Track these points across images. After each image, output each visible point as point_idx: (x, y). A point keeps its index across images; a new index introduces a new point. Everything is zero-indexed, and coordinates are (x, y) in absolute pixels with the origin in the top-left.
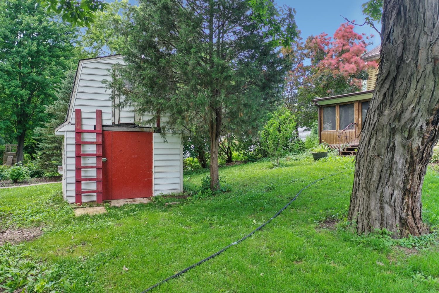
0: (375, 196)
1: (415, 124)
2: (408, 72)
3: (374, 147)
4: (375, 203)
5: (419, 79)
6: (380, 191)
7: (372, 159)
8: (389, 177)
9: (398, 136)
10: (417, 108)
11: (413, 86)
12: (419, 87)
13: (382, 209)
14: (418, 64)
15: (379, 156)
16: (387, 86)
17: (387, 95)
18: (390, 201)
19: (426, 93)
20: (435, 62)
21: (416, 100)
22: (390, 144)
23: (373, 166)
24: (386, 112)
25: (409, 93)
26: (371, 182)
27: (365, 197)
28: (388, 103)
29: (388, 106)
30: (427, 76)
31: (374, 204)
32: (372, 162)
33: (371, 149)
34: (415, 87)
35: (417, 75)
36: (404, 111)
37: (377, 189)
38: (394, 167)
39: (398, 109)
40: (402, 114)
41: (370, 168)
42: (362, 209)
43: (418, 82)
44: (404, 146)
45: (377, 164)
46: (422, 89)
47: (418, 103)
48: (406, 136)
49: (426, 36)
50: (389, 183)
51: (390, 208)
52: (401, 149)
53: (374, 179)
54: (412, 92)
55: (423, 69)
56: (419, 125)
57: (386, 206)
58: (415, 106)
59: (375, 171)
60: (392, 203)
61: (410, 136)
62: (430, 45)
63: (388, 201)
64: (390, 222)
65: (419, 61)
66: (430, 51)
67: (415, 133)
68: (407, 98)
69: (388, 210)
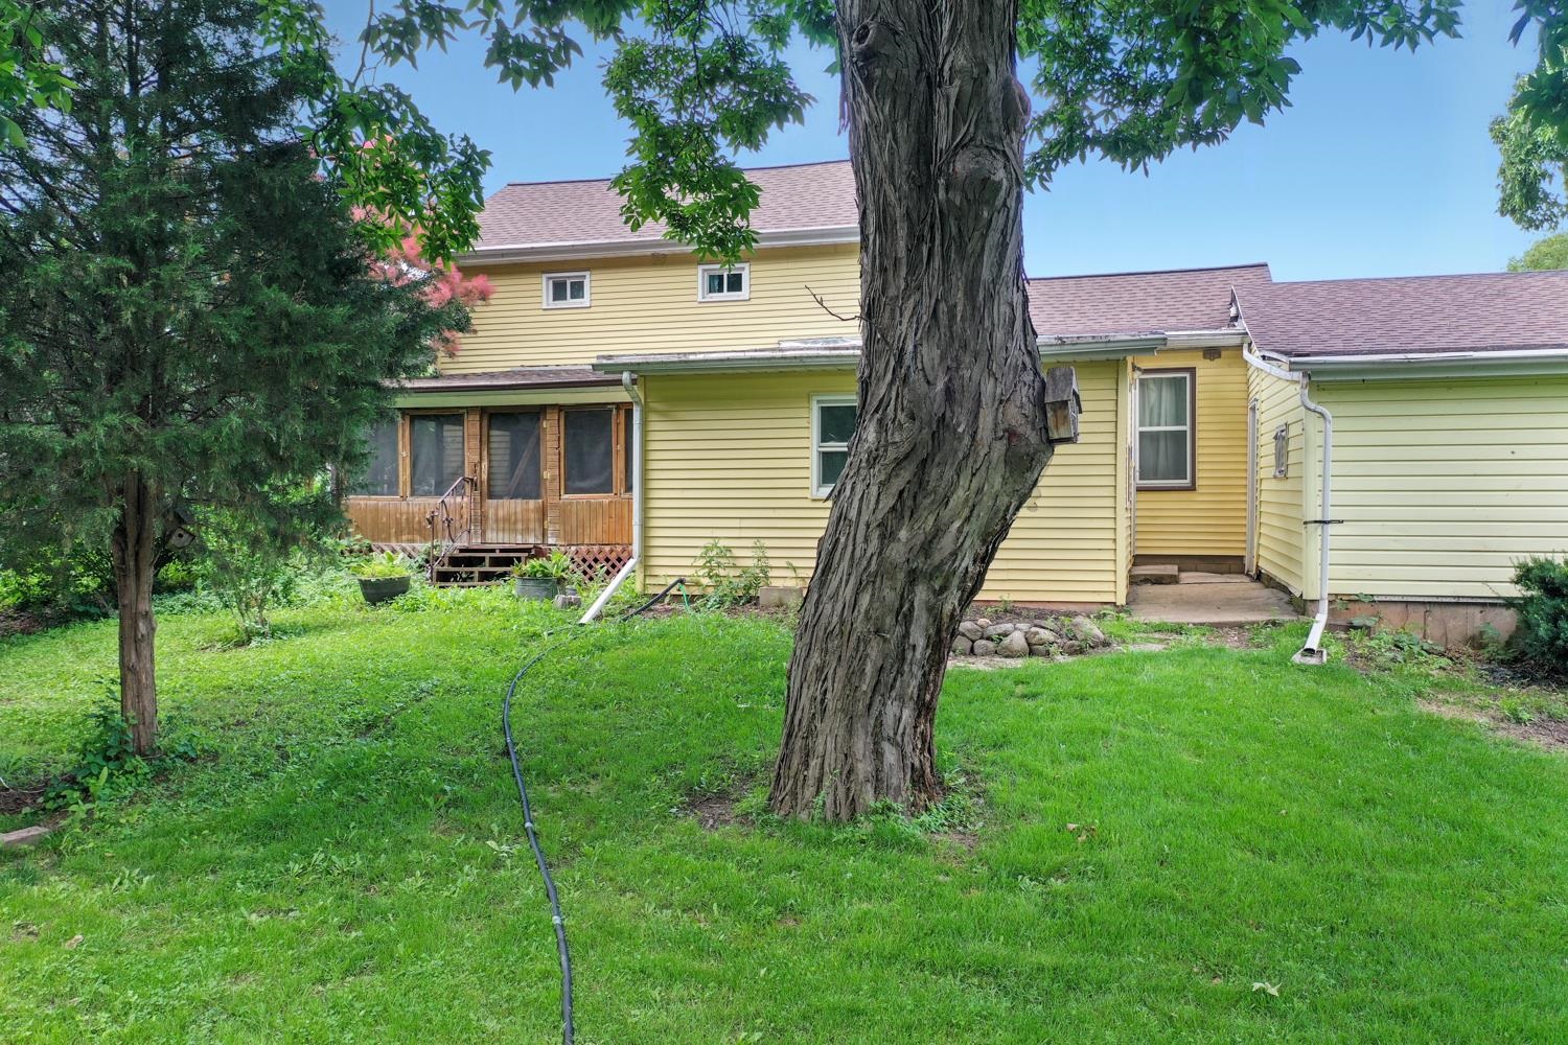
0: (865, 727)
1: (957, 564)
2: (956, 453)
3: (867, 612)
4: (865, 743)
5: (977, 470)
6: (875, 712)
7: (863, 641)
8: (895, 680)
9: (920, 587)
10: (966, 529)
11: (964, 481)
12: (974, 485)
13: (878, 754)
14: (978, 437)
15: (877, 632)
16: (906, 474)
17: (905, 495)
18: (895, 734)
19: (985, 499)
20: (1009, 439)
21: (966, 512)
22: (901, 607)
23: (863, 659)
24: (903, 534)
25: (955, 496)
26: (858, 694)
27: (841, 732)
28: (907, 514)
29: (906, 519)
30: (993, 465)
31: (861, 744)
32: (861, 649)
33: (861, 617)
34: (967, 485)
35: (975, 462)
36: (940, 534)
37: (869, 709)
38: (909, 656)
39: (928, 529)
40: (935, 541)
41: (855, 663)
42: (833, 762)
43: (973, 475)
44: (930, 609)
45: (874, 651)
46: (980, 491)
47: (968, 519)
48: (937, 588)
49: (992, 380)
50: (893, 694)
51: (894, 750)
52: (924, 615)
53: (864, 687)
54: (961, 493)
55: (986, 450)
56: (964, 565)
57: (886, 746)
58: (962, 525)
59: (869, 669)
60: (899, 739)
61: (944, 588)
62: (1001, 402)
63: (891, 734)
64: (894, 781)
65: (980, 430)
66: (1000, 415)
67: (956, 581)
68: (949, 507)
69: (890, 755)
